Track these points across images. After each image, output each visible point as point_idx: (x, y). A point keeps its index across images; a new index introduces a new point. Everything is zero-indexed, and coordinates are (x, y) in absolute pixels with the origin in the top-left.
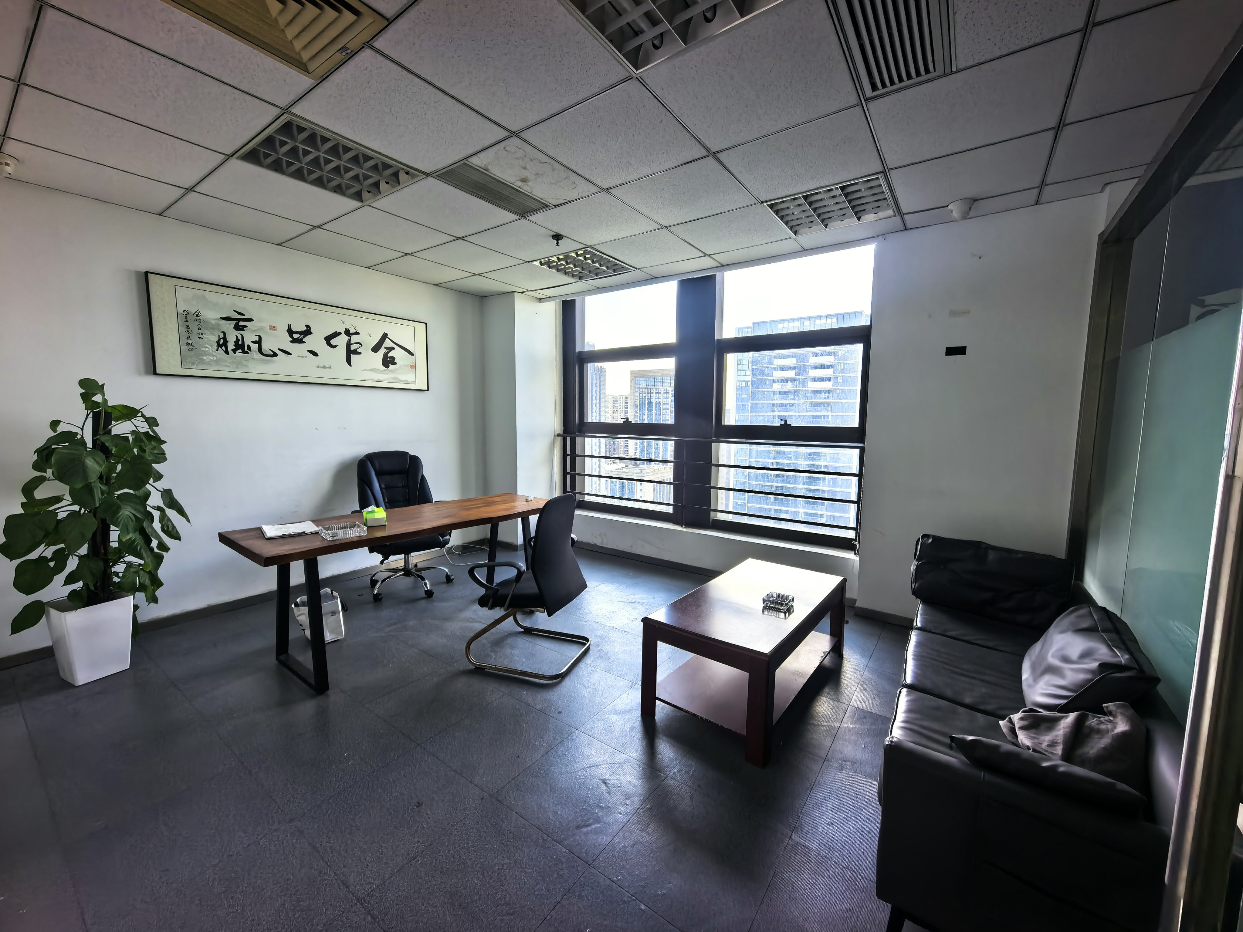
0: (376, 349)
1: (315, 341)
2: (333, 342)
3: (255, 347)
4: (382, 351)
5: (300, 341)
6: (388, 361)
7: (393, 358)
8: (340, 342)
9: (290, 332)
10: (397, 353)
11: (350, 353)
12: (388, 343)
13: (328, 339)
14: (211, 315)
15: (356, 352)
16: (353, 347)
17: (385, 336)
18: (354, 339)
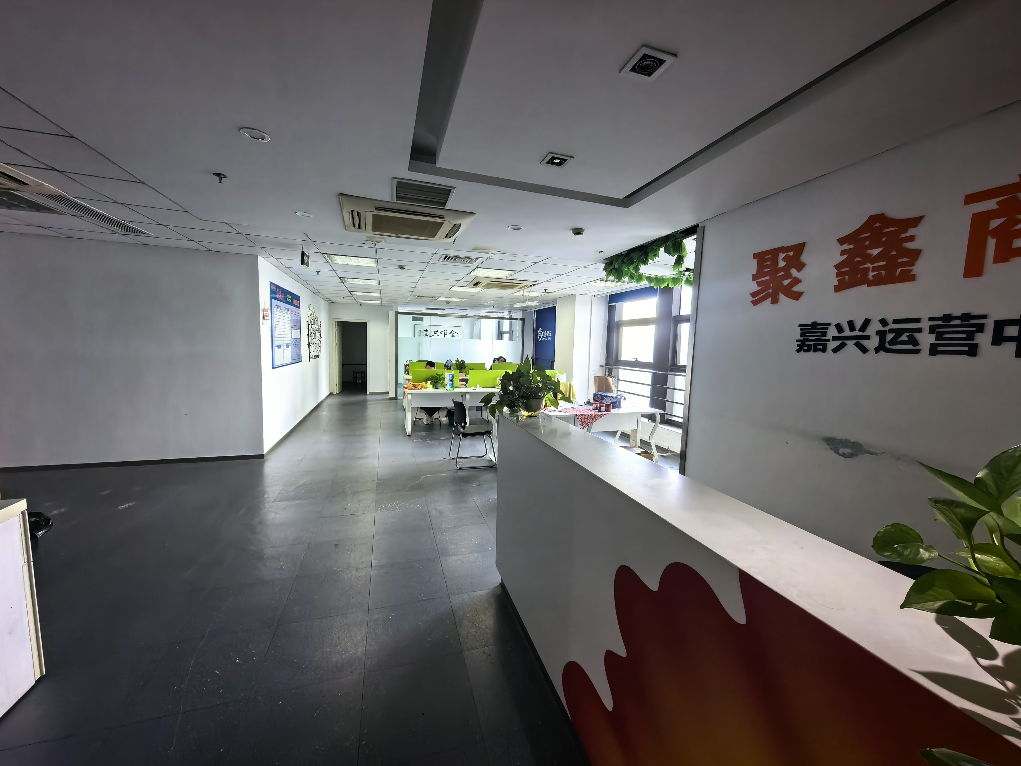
0: (450, 334)
1: (438, 333)
2: (442, 333)
3: (428, 335)
4: (452, 334)
5: (436, 333)
6: (453, 336)
7: (454, 335)
8: (443, 333)
9: (434, 332)
10: (455, 334)
11: (445, 335)
12: (453, 332)
13: (441, 332)
14: (422, 330)
15: (446, 335)
16: (445, 334)
17: (452, 330)
18: (446, 332)
